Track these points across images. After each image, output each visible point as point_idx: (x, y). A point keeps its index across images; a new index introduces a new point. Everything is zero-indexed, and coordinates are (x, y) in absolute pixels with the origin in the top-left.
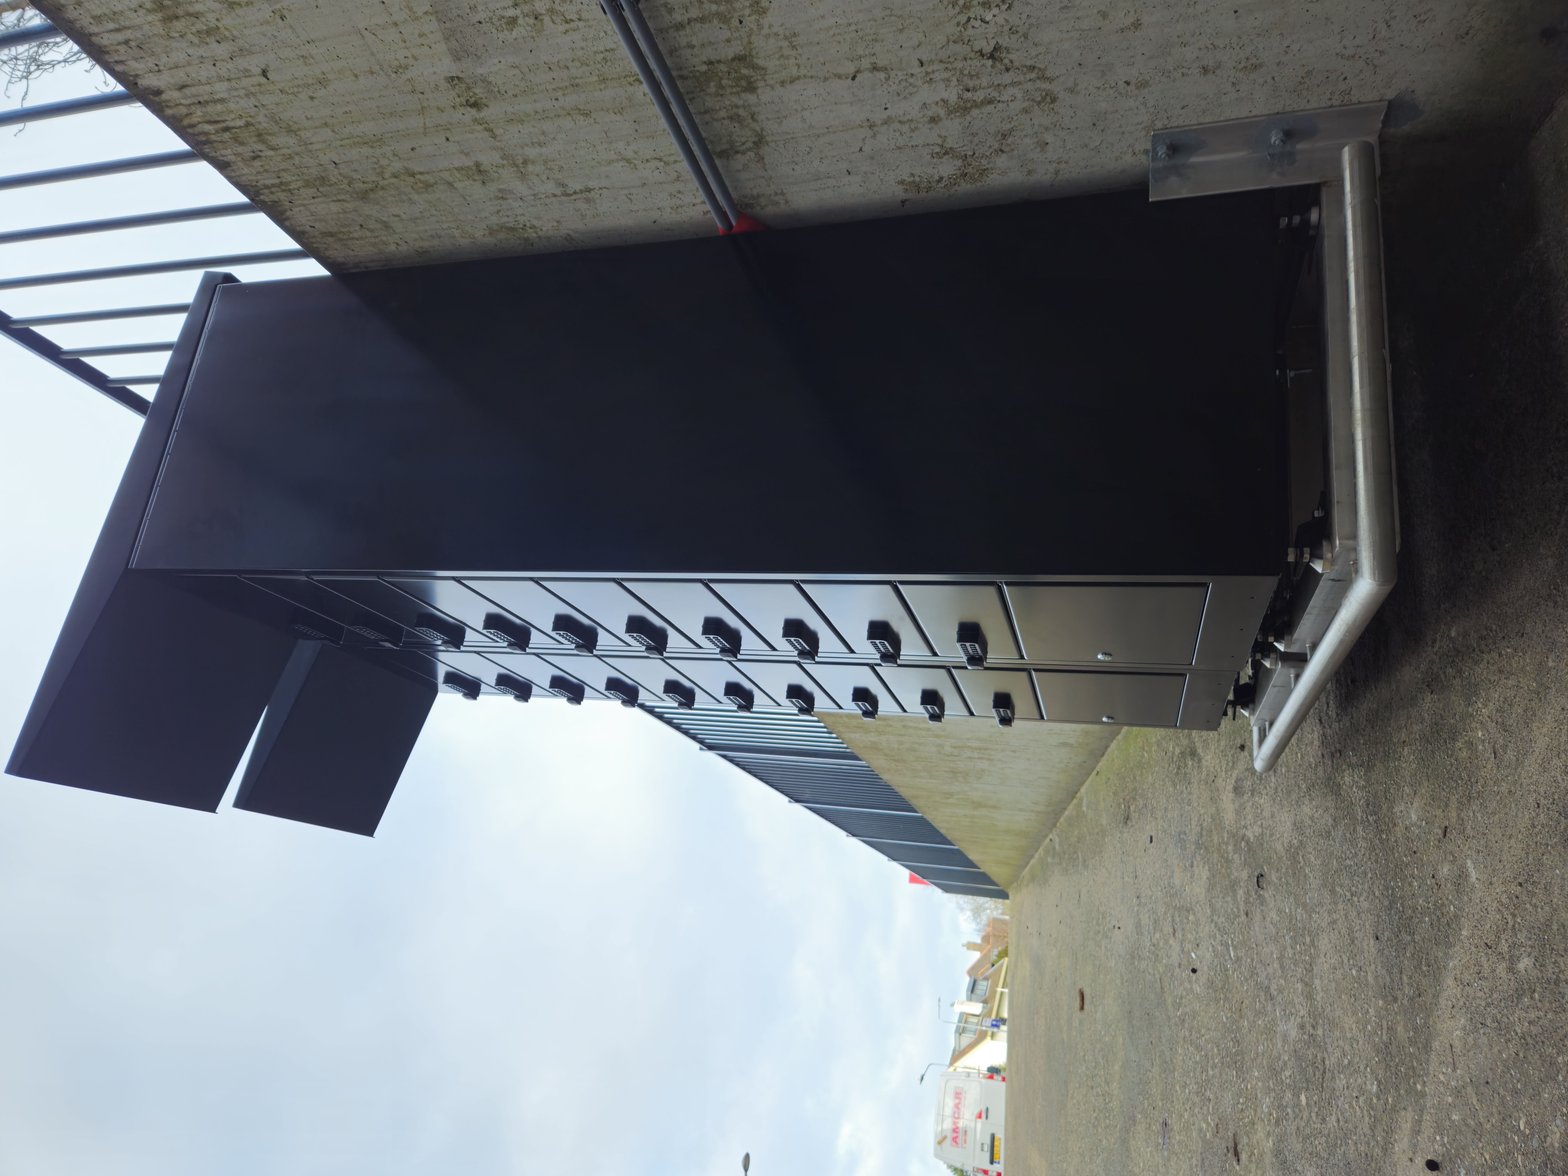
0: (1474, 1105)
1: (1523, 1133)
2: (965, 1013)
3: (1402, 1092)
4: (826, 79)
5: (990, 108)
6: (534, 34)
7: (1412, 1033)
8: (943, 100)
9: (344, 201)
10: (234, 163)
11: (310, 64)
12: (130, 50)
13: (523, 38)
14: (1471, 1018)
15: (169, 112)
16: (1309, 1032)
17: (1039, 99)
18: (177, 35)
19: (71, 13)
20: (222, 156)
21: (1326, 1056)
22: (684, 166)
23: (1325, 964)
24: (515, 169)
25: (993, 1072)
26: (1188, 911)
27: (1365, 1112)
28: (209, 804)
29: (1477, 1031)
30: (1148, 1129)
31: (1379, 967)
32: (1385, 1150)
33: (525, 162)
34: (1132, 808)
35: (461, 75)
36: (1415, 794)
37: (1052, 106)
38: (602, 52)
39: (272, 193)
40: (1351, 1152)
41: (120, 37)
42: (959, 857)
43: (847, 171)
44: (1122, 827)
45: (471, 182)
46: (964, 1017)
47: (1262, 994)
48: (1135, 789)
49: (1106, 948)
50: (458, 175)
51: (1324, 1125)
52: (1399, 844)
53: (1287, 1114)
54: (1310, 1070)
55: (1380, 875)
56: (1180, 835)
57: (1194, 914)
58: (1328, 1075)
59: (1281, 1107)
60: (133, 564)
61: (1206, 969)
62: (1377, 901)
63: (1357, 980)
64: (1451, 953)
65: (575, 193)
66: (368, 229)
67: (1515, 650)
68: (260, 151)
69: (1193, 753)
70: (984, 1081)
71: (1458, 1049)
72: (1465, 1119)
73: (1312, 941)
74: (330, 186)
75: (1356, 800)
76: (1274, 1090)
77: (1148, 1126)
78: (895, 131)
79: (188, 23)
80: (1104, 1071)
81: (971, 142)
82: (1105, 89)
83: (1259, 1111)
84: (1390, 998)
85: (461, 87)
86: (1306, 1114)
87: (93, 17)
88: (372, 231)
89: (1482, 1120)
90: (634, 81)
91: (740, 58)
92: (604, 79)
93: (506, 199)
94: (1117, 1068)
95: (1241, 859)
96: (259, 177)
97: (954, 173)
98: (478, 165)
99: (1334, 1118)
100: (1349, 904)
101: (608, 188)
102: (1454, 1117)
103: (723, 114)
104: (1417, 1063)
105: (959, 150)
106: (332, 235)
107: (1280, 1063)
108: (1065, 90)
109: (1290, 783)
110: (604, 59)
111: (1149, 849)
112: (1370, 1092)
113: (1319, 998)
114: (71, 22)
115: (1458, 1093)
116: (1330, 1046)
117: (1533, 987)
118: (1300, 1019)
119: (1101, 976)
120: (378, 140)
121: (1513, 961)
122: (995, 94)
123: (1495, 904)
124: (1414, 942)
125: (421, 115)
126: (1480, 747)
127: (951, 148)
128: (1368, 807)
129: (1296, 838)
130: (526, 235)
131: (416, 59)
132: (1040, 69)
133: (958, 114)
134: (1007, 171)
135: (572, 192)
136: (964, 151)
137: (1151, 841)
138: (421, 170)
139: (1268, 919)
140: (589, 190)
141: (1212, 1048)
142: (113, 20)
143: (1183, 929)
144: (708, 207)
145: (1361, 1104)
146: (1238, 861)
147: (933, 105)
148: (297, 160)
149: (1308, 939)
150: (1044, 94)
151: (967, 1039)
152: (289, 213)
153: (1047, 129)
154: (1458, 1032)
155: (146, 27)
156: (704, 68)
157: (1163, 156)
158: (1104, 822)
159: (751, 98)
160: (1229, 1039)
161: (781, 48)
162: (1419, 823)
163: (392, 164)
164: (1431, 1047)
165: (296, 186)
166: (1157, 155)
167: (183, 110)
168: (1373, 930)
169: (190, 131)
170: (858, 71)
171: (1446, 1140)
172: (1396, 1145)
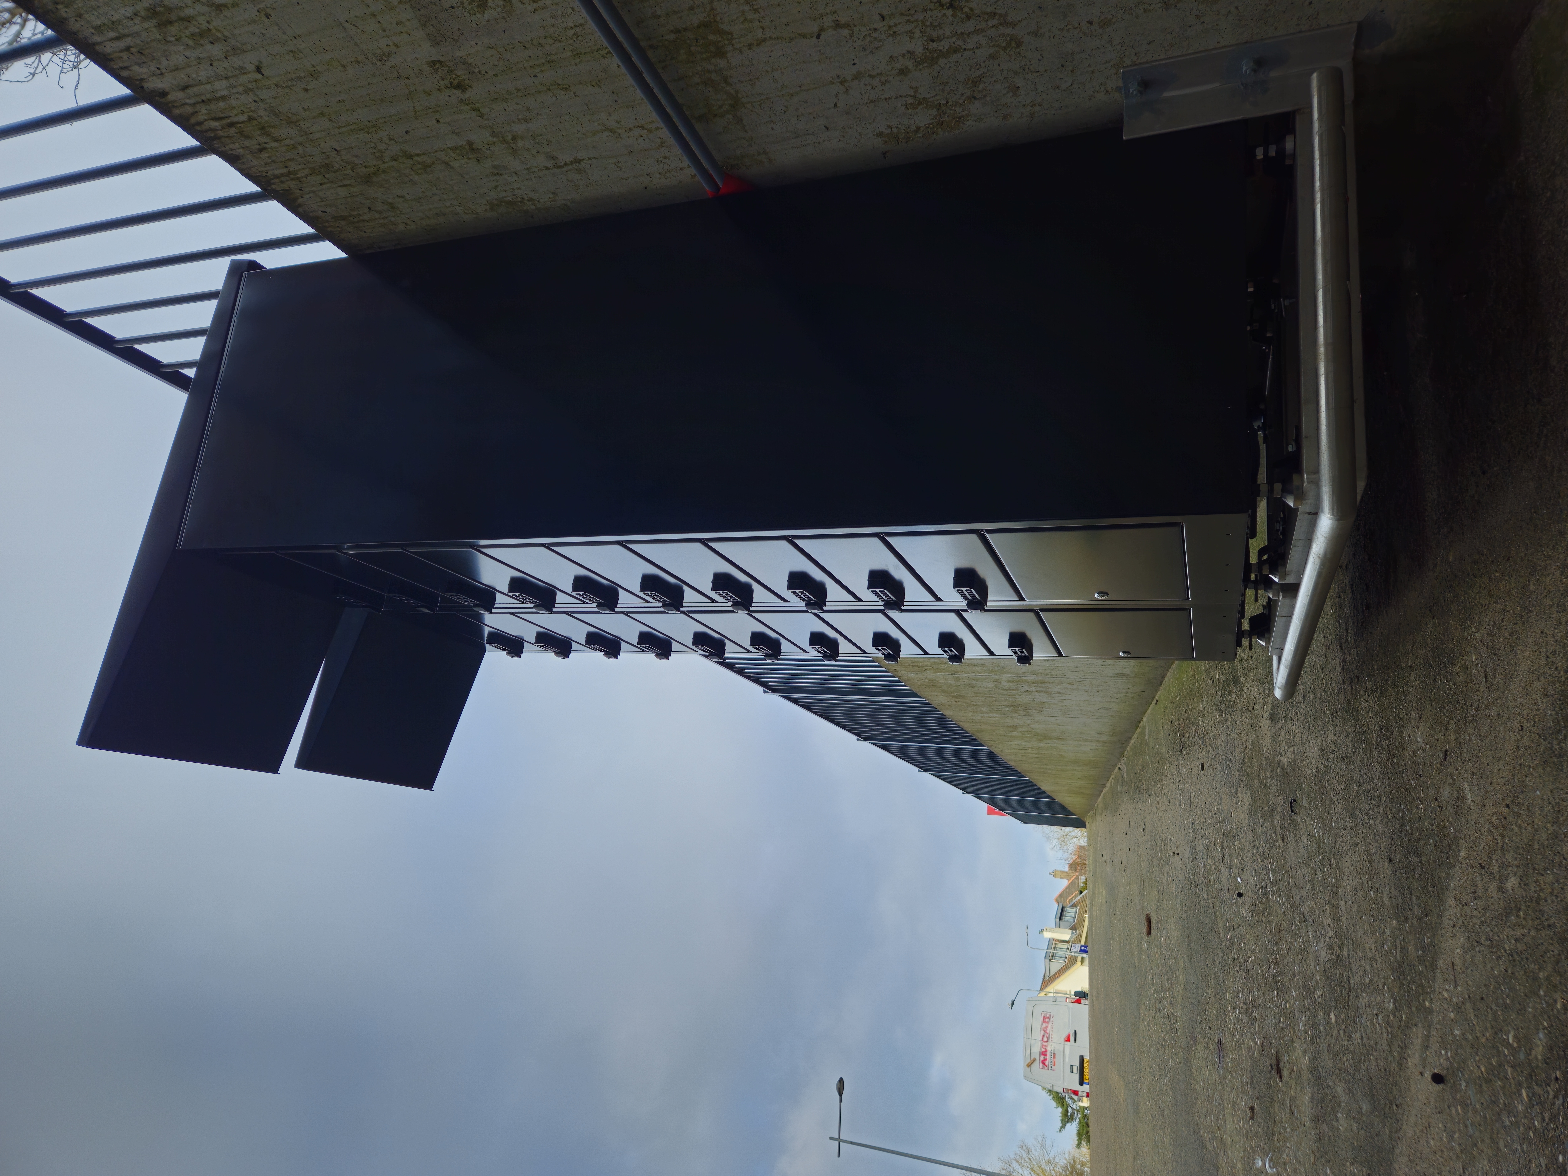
0: (1472, 1020)
1: (1511, 1046)
2: (1054, 939)
3: (1413, 1009)
4: (791, 39)
5: (956, 57)
6: (505, 15)
7: (1420, 952)
8: (909, 52)
9: (350, 185)
10: (243, 156)
11: (299, 58)
12: (132, 57)
13: (496, 19)
14: (1469, 937)
15: (176, 112)
16: (1336, 952)
17: (1004, 44)
18: (172, 39)
19: (74, 25)
20: (232, 150)
21: (1351, 975)
22: (665, 133)
23: (1348, 887)
24: (505, 145)
25: (1081, 996)
26: (1234, 836)
27: (1384, 1030)
28: (272, 765)
29: (1474, 949)
30: (1207, 1048)
31: (1393, 888)
32: (1400, 1065)
33: (514, 138)
34: (1186, 736)
35: (441, 59)
36: (1420, 718)
37: (1018, 50)
38: (572, 28)
39: (282, 182)
40: (1373, 1067)
41: (121, 44)
42: (1031, 788)
43: (825, 127)
44: (1179, 755)
45: (466, 160)
46: (1053, 944)
47: (1297, 916)
48: (1188, 718)
49: (1168, 873)
50: (453, 155)
51: (1350, 1042)
52: (1408, 768)
53: (1320, 1032)
54: (1338, 988)
55: (1393, 799)
56: (1226, 763)
57: (1239, 839)
58: (1353, 994)
59: (1315, 1025)
60: (180, 545)
61: (1250, 893)
62: (1390, 824)
63: (1375, 901)
64: (1451, 873)
65: (566, 164)
66: (376, 211)
67: (1502, 574)
68: (266, 143)
69: (1236, 681)
70: (1072, 1005)
71: (1458, 968)
72: (1464, 1034)
73: (1338, 864)
74: (335, 172)
75: (1372, 725)
76: (1309, 1009)
77: (1206, 1045)
78: (866, 85)
79: (181, 28)
80: (1169, 994)
81: (943, 91)
82: (1068, 30)
83: (1297, 1028)
84: (1402, 919)
85: (443, 70)
86: (1335, 1032)
87: (95, 28)
88: (380, 212)
89: (1478, 1035)
90: (607, 54)
91: (704, 25)
92: (578, 54)
93: (501, 175)
94: (1179, 990)
95: (1277, 785)
96: (268, 168)
97: (931, 122)
98: (470, 143)
99: (1358, 1035)
100: (1367, 828)
101: (596, 158)
102: (1457, 1032)
103: (696, 79)
104: (1425, 980)
105: (931, 99)
106: (343, 218)
107: (1313, 982)
108: (1028, 34)
109: (1316, 710)
110: (575, 34)
111: (1201, 776)
112: (1387, 1010)
113: (1344, 920)
114: (75, 33)
115: (1458, 1009)
116: (1354, 965)
117: (1518, 906)
118: (1328, 940)
119: (1165, 902)
120: (373, 126)
121: (1502, 880)
122: (960, 43)
123: (1487, 826)
124: (1422, 863)
125: (410, 100)
126: (1474, 671)
127: (924, 98)
128: (1381, 732)
129: (1322, 763)
130: (525, 208)
131: (397, 46)
132: (1000, 15)
133: (926, 65)
134: (983, 117)
135: (563, 164)
136: (938, 100)
137: (1202, 769)
138: (418, 152)
139: (1301, 844)
140: (579, 161)
141: (1257, 969)
142: (112, 29)
143: (1231, 854)
144: (692, 171)
145: (1381, 1022)
146: (1275, 787)
147: (900, 58)
148: (301, 149)
149: (1334, 862)
150: (1008, 39)
151: (1056, 965)
152: (300, 200)
153: (1016, 73)
154: (1458, 951)
155: (144, 34)
156: (672, 37)
157: (1135, 93)
158: (1164, 750)
159: (722, 63)
160: (1271, 960)
161: (743, 12)
162: (1424, 746)
163: (389, 148)
164: (1436, 965)
165: (303, 175)
166: (1129, 91)
167: (189, 110)
168: (1387, 852)
169: (198, 128)
170: (822, 29)
171: (1449, 1054)
172: (1409, 1060)
